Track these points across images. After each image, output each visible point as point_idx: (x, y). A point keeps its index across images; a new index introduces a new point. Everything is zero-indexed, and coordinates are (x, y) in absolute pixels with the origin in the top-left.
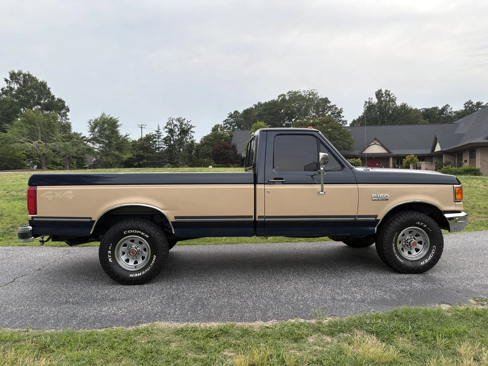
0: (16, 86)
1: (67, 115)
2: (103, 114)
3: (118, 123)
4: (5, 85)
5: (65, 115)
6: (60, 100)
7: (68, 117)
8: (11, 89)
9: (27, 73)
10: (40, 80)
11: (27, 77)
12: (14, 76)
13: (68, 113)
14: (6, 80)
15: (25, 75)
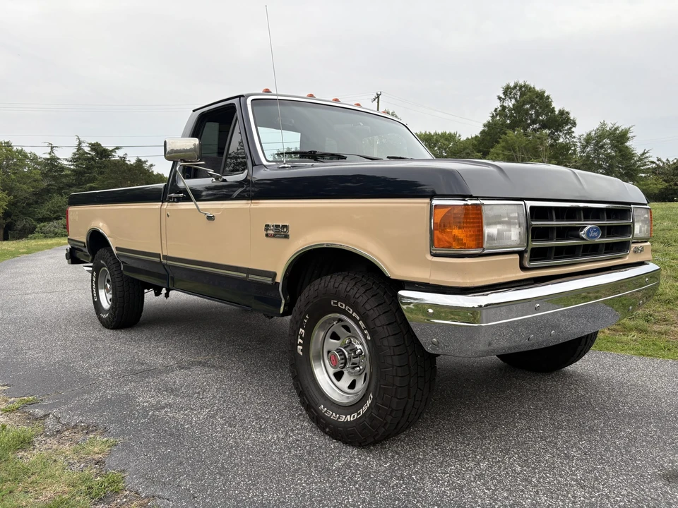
0: (510, 103)
1: (573, 132)
2: (604, 124)
3: (630, 135)
4: (498, 104)
5: (570, 132)
6: (562, 113)
7: (573, 135)
8: (504, 108)
9: (523, 84)
10: (538, 89)
11: (523, 89)
12: (508, 91)
13: (573, 129)
14: (500, 98)
15: (521, 87)
